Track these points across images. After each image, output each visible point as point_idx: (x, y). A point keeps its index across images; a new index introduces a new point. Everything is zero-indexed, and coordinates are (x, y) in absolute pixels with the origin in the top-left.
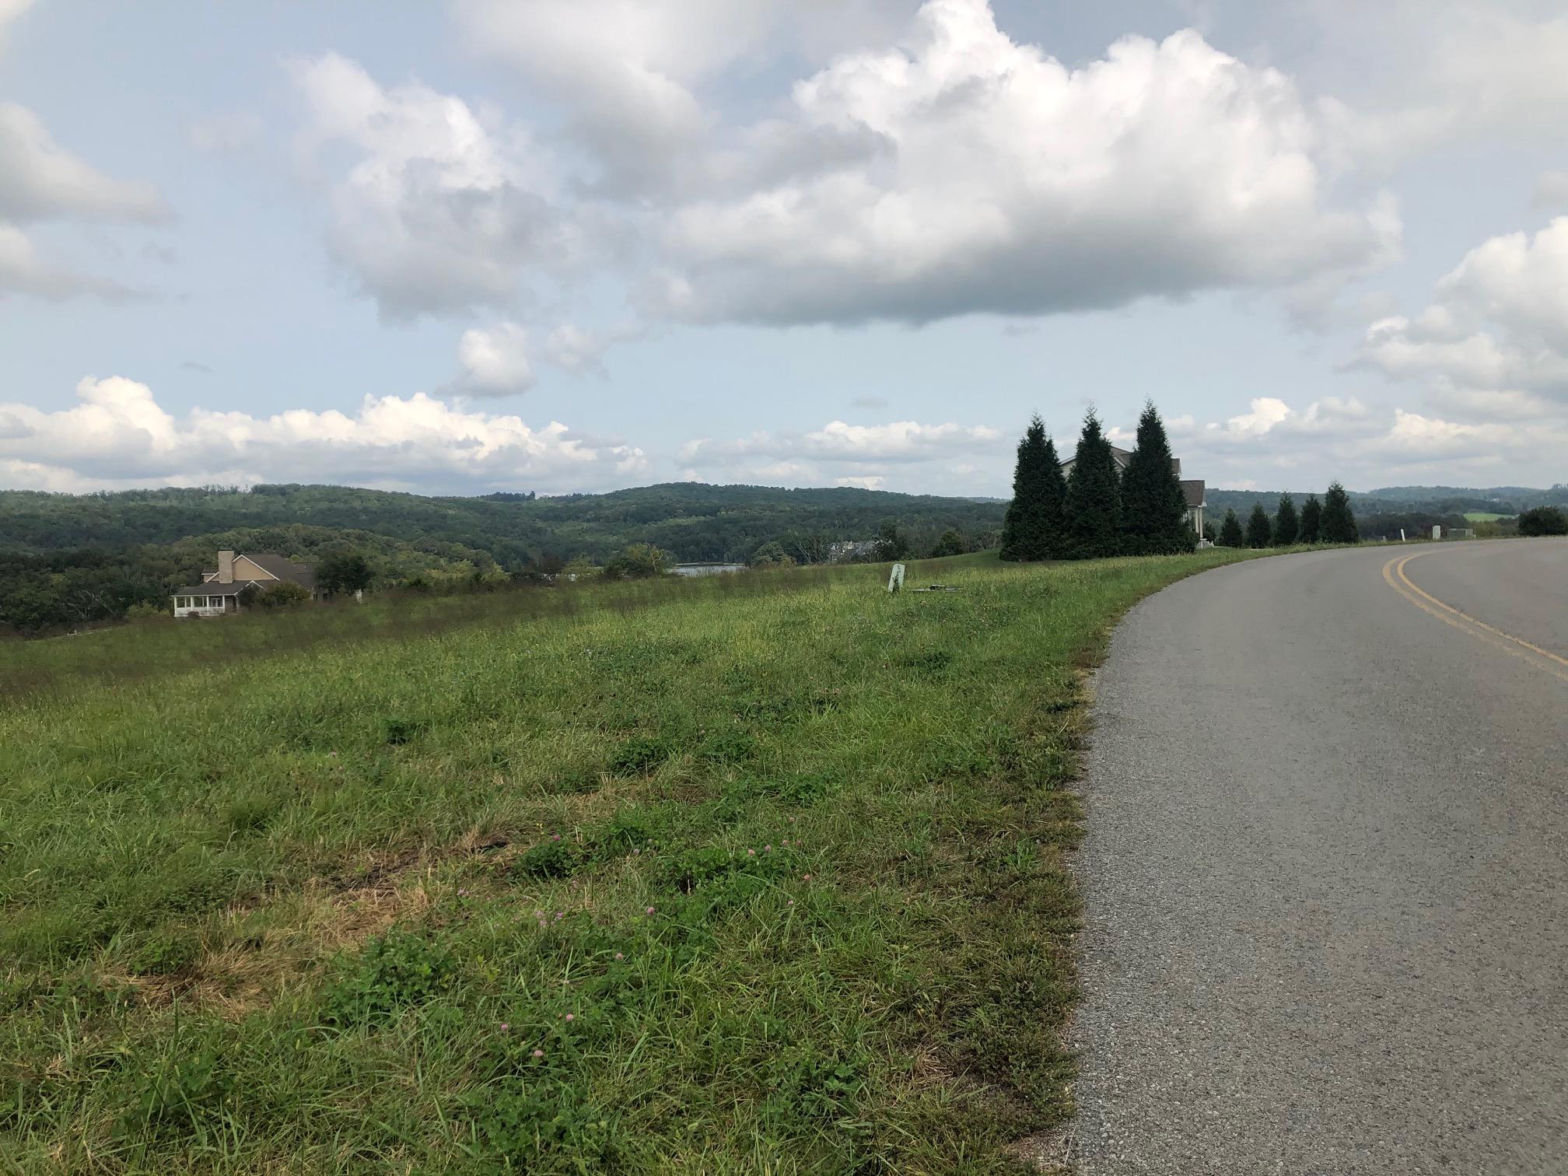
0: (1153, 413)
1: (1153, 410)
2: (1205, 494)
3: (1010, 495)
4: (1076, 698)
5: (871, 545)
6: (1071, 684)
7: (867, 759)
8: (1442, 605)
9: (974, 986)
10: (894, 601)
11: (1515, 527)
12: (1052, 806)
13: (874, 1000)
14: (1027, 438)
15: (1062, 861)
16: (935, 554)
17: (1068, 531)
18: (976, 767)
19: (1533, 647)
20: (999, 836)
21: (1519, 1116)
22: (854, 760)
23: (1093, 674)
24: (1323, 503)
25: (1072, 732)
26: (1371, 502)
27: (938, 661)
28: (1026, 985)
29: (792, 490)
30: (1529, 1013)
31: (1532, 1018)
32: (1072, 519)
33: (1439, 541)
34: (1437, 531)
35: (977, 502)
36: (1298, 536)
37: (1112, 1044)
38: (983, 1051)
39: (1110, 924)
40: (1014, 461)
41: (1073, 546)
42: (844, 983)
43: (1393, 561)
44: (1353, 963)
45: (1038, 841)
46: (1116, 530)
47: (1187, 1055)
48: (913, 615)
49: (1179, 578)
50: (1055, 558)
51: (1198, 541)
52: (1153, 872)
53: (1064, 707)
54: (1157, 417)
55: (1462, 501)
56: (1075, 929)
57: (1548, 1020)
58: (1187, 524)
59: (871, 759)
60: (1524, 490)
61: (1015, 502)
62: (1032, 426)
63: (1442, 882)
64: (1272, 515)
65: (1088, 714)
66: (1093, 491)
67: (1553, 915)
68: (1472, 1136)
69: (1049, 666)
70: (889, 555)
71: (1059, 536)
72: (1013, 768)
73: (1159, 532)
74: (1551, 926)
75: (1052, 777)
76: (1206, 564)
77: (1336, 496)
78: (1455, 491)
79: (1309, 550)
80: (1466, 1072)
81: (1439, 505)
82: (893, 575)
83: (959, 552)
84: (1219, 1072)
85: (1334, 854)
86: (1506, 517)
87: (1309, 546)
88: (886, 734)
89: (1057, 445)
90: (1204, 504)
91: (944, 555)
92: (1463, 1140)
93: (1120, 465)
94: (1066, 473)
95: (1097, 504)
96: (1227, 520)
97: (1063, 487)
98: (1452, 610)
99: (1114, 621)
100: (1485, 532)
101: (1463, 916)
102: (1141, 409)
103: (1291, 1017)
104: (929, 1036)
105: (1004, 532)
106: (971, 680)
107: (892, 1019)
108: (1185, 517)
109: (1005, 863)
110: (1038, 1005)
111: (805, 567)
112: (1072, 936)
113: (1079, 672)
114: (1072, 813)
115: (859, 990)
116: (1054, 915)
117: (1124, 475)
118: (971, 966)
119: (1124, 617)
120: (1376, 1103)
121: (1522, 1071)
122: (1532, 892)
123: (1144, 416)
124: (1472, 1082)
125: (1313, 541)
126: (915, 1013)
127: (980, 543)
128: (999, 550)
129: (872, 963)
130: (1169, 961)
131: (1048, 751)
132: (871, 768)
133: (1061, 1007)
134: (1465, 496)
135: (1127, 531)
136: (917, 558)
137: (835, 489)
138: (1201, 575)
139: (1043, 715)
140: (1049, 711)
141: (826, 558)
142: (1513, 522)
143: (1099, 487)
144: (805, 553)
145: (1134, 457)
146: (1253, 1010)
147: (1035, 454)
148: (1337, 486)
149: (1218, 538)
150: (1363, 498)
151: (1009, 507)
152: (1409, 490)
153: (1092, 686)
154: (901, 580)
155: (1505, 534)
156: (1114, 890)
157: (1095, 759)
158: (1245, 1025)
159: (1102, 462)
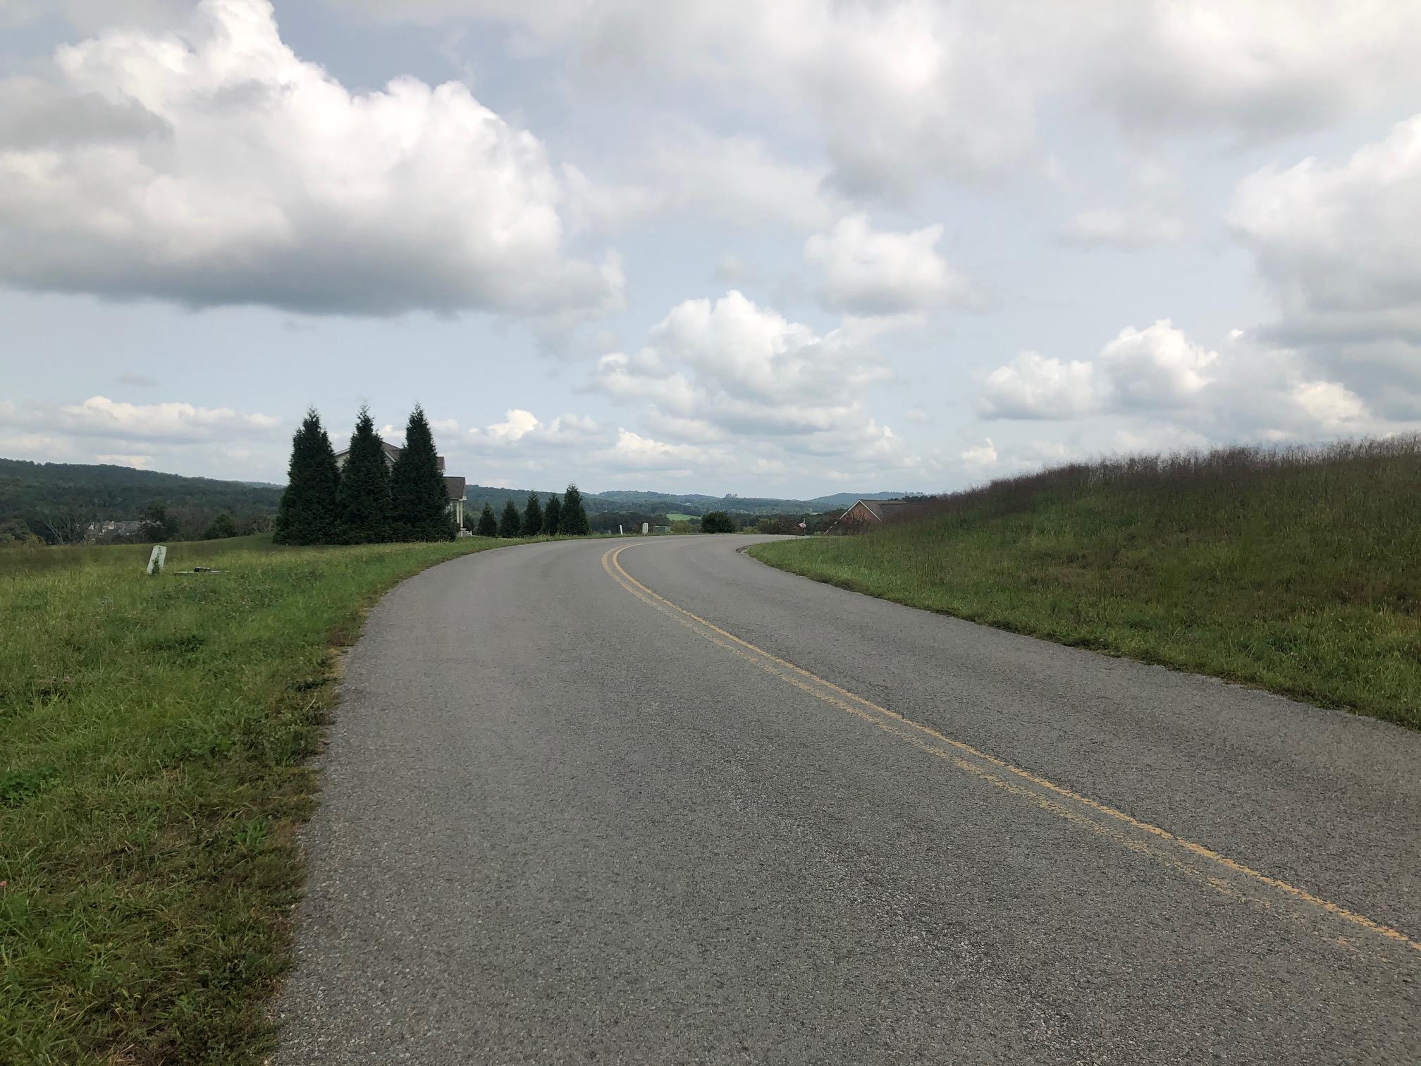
0: (421, 414)
1: (421, 412)
2: (465, 490)
3: (285, 481)
4: (326, 676)
5: (136, 525)
6: (324, 663)
7: (95, 750)
8: (641, 587)
9: (182, 974)
10: (150, 583)
11: (699, 526)
12: (290, 781)
13: (68, 1005)
14: (303, 428)
15: (293, 834)
16: (208, 536)
17: (341, 518)
18: (217, 749)
19: (700, 620)
20: (233, 816)
21: (652, 1005)
22: (79, 752)
23: (346, 652)
24: (562, 502)
25: (318, 707)
26: (602, 502)
27: (191, 643)
28: (236, 964)
29: (43, 464)
30: (668, 917)
31: (670, 921)
32: (345, 507)
33: (646, 535)
34: (646, 526)
35: (253, 486)
36: (542, 529)
37: (318, 1008)
38: (182, 1040)
39: (332, 890)
40: (290, 450)
41: (345, 532)
42: (34, 993)
43: (609, 552)
44: (541, 895)
45: (270, 817)
46: (385, 518)
47: (388, 1006)
48: (170, 597)
49: (436, 563)
50: (327, 543)
51: (459, 530)
52: (378, 836)
53: (313, 684)
54: (424, 418)
55: (666, 504)
56: (296, 900)
57: (680, 920)
58: (449, 514)
59: (100, 748)
60: (707, 498)
61: (290, 488)
62: (307, 417)
63: (616, 817)
64: (521, 510)
65: (337, 689)
66: (366, 482)
67: (693, 833)
68: (616, 1030)
69: (304, 646)
70: (154, 536)
71: (332, 522)
72: (256, 747)
73: (424, 521)
74: (690, 843)
75: (293, 753)
76: (464, 551)
77: (573, 495)
78: (660, 496)
79: (548, 541)
80: (617, 975)
81: (650, 507)
82: (153, 557)
83: (232, 534)
84: (416, 1015)
85: (538, 801)
86: (695, 518)
87: (549, 537)
88: (122, 722)
89: (332, 437)
90: (464, 498)
91: (216, 537)
92: (608, 1034)
93: (391, 459)
94: (340, 464)
95: (368, 494)
96: (484, 513)
97: (337, 477)
98: (649, 591)
99: (372, 602)
100: (680, 529)
101: (629, 843)
102: (410, 411)
103: (484, 953)
104: (126, 1034)
105: (278, 517)
106: (224, 662)
107: (87, 1023)
108: (449, 508)
109: (235, 843)
110: (248, 982)
111: (54, 547)
112: (293, 906)
113: (333, 651)
114: (307, 786)
115: (52, 998)
116: (277, 889)
117: (394, 468)
118: (183, 953)
119: (382, 598)
120: (545, 1017)
121: (659, 968)
122: (680, 817)
123: (413, 417)
124: (621, 983)
125: (553, 533)
126: (113, 1012)
127: (255, 526)
128: (273, 534)
129: (70, 967)
130: (383, 917)
131: (293, 728)
132: (99, 758)
133: (271, 981)
134: (668, 500)
135: (395, 520)
136: (187, 539)
137: (96, 466)
138: (455, 561)
139: (292, 693)
140: (299, 689)
141: (82, 538)
142: (697, 521)
143: (370, 478)
144: (55, 531)
145: (403, 453)
146: (452, 951)
147: (310, 444)
148: (573, 488)
149: (476, 528)
150: (594, 498)
151: (284, 493)
152: (628, 494)
153: (344, 664)
154: (161, 563)
155: (694, 531)
156: (339, 856)
157: (337, 732)
158: (444, 967)
159: (374, 455)
